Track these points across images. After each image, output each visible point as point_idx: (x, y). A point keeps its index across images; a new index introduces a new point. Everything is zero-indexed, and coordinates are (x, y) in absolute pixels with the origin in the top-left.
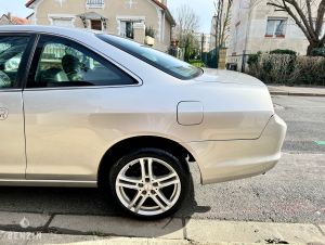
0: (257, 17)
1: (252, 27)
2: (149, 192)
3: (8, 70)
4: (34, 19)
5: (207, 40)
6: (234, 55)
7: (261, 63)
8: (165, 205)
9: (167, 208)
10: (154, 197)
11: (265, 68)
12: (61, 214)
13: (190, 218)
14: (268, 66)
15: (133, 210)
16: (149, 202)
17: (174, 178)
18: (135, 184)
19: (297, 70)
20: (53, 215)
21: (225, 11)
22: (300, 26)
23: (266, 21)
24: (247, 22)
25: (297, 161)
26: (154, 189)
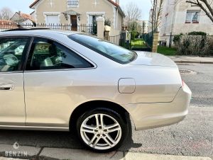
0: (180, 10)
1: (176, 17)
2: (101, 135)
3: (16, 53)
4: (35, 15)
5: (146, 25)
6: (164, 35)
7: (182, 41)
8: (112, 143)
9: (113, 145)
10: (104, 138)
11: (184, 45)
12: (48, 147)
13: (128, 151)
14: (187, 44)
15: (91, 146)
16: (102, 141)
17: (117, 127)
18: (92, 130)
19: (207, 46)
20: (42, 148)
21: (158, 6)
22: (209, 16)
23: (186, 13)
24: (173, 14)
25: (202, 112)
26: (105, 133)
